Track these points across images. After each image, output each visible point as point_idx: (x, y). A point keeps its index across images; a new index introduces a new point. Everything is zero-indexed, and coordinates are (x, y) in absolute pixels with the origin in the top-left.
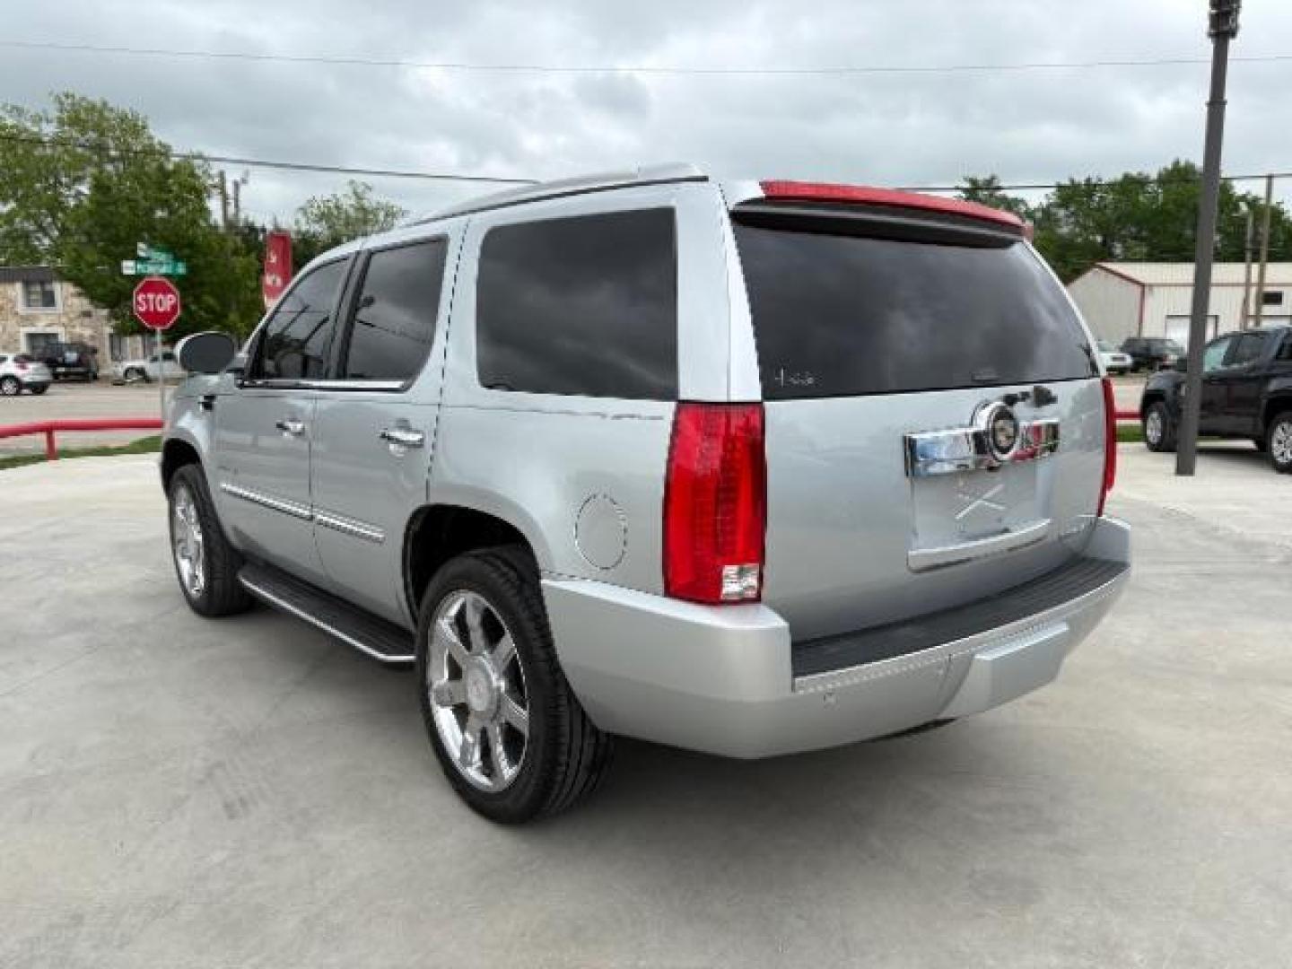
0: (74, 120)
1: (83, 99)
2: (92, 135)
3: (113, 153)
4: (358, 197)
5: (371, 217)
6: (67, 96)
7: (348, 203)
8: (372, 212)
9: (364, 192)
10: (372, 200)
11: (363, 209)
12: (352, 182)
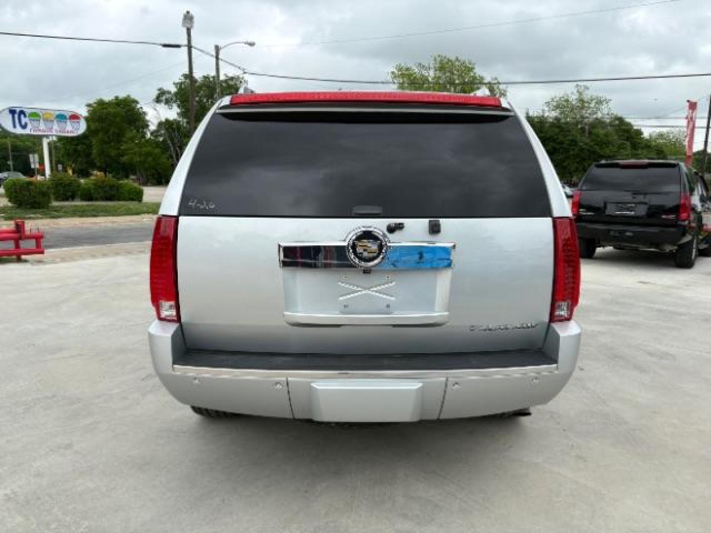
0: (442, 68)
1: (445, 57)
2: (448, 74)
3: (457, 82)
4: (580, 94)
5: (586, 105)
6: (439, 56)
7: (573, 98)
8: (587, 102)
9: (584, 91)
10: (587, 96)
11: (582, 101)
12: (577, 86)
